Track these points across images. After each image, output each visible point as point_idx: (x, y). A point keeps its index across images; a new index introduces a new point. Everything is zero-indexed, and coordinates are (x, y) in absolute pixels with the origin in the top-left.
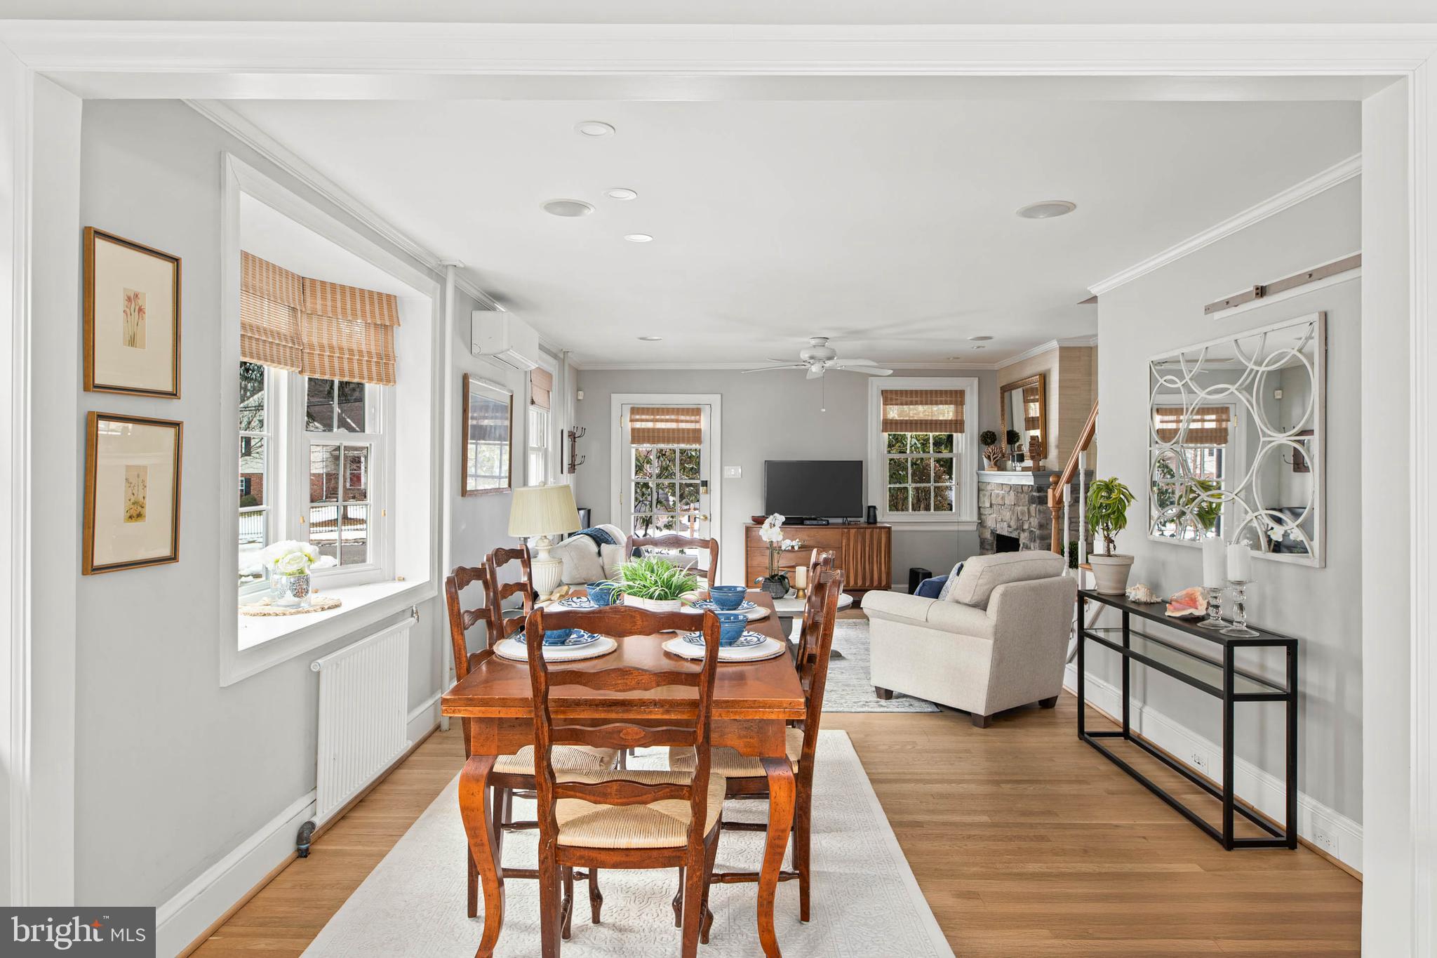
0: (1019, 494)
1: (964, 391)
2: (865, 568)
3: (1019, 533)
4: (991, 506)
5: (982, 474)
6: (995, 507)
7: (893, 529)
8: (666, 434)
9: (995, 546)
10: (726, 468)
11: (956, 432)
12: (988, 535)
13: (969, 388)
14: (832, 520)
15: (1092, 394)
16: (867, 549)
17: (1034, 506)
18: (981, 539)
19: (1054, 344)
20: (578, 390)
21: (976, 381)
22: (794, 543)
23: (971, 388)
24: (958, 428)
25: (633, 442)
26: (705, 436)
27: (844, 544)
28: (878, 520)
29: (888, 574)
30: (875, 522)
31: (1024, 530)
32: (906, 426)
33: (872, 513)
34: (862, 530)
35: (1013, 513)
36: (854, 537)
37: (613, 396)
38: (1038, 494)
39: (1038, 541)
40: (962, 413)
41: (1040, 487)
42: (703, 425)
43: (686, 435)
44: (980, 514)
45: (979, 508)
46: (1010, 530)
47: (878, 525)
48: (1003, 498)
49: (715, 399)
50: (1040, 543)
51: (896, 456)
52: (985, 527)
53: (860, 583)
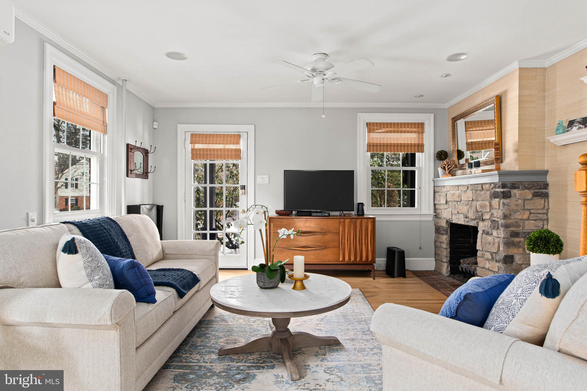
0: (478, 192)
1: (424, 123)
2: (356, 247)
3: (477, 222)
4: (447, 202)
5: (437, 181)
6: (450, 203)
7: (377, 219)
8: (216, 152)
9: (449, 232)
10: (258, 177)
11: (418, 152)
12: (443, 224)
13: (427, 121)
14: (332, 213)
15: (546, 107)
16: (358, 234)
17: (497, 200)
18: (436, 226)
19: (515, 66)
20: (153, 121)
21: (432, 116)
22: (290, 232)
23: (428, 121)
24: (420, 150)
25: (193, 158)
26: (243, 154)
27: (341, 230)
28: (365, 212)
29: (373, 252)
30: (363, 214)
31: (483, 220)
32: (384, 147)
33: (360, 208)
34: (354, 220)
35: (471, 207)
36: (349, 225)
37: (179, 126)
38: (502, 190)
39: (502, 229)
40: (422, 138)
41: (505, 184)
42: (242, 146)
43: (229, 153)
44: (435, 209)
45: (435, 205)
46: (467, 220)
47: (365, 216)
48: (460, 196)
49: (251, 129)
50: (504, 231)
51: (376, 168)
52: (440, 218)
53: (352, 258)
